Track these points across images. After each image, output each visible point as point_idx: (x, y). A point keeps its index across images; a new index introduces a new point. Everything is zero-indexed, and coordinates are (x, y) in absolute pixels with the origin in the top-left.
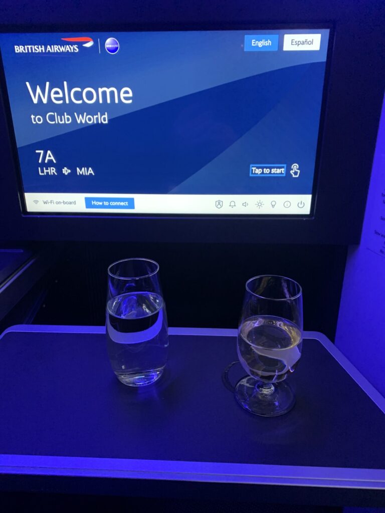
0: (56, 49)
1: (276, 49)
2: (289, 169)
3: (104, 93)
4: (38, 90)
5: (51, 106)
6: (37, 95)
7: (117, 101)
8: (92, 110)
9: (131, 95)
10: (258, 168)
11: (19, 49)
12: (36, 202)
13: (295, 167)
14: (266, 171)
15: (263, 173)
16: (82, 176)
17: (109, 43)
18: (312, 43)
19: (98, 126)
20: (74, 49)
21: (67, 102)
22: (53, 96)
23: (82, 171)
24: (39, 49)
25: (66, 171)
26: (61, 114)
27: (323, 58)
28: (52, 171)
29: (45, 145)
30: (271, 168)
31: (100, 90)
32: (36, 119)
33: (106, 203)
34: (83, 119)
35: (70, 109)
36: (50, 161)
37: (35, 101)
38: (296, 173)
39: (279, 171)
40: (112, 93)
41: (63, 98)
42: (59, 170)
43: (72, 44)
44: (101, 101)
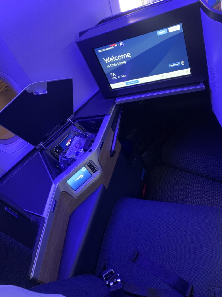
0: (108, 49)
1: (167, 32)
2: (181, 63)
3: (123, 56)
4: (107, 59)
5: (111, 62)
6: (107, 61)
7: (127, 57)
8: (121, 61)
9: (130, 55)
10: (171, 65)
11: (99, 51)
12: (114, 86)
13: (182, 62)
14: (174, 65)
15: (173, 66)
16: (123, 77)
17: (121, 44)
18: (177, 28)
19: (124, 65)
20: (113, 47)
21: (114, 60)
22: (111, 60)
23: (123, 76)
24: (104, 50)
25: (119, 77)
26: (114, 64)
27: (182, 31)
28: (115, 78)
29: (112, 72)
30: (175, 64)
31: (122, 56)
32: (108, 66)
33: (131, 83)
34: (119, 64)
35: (116, 62)
36: (114, 76)
37: (107, 62)
38: (183, 64)
39: (178, 64)
40: (125, 56)
41: (113, 60)
42: (117, 77)
43: (112, 47)
44: (123, 58)
